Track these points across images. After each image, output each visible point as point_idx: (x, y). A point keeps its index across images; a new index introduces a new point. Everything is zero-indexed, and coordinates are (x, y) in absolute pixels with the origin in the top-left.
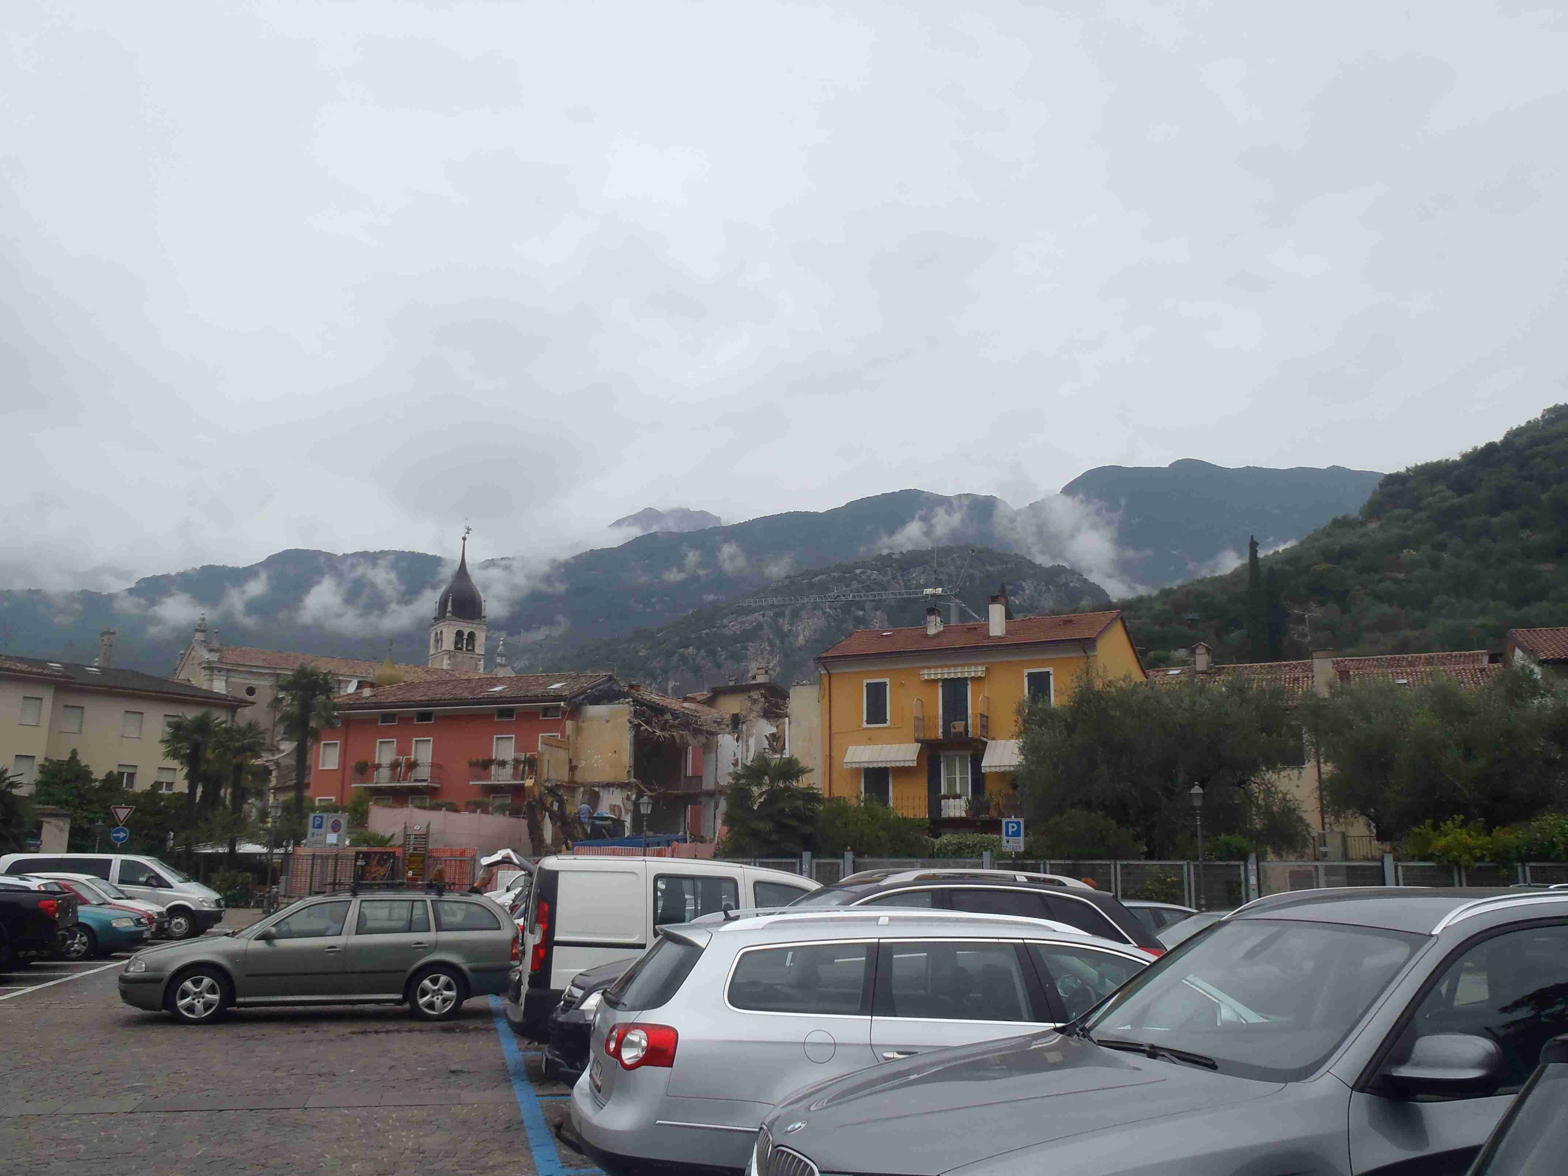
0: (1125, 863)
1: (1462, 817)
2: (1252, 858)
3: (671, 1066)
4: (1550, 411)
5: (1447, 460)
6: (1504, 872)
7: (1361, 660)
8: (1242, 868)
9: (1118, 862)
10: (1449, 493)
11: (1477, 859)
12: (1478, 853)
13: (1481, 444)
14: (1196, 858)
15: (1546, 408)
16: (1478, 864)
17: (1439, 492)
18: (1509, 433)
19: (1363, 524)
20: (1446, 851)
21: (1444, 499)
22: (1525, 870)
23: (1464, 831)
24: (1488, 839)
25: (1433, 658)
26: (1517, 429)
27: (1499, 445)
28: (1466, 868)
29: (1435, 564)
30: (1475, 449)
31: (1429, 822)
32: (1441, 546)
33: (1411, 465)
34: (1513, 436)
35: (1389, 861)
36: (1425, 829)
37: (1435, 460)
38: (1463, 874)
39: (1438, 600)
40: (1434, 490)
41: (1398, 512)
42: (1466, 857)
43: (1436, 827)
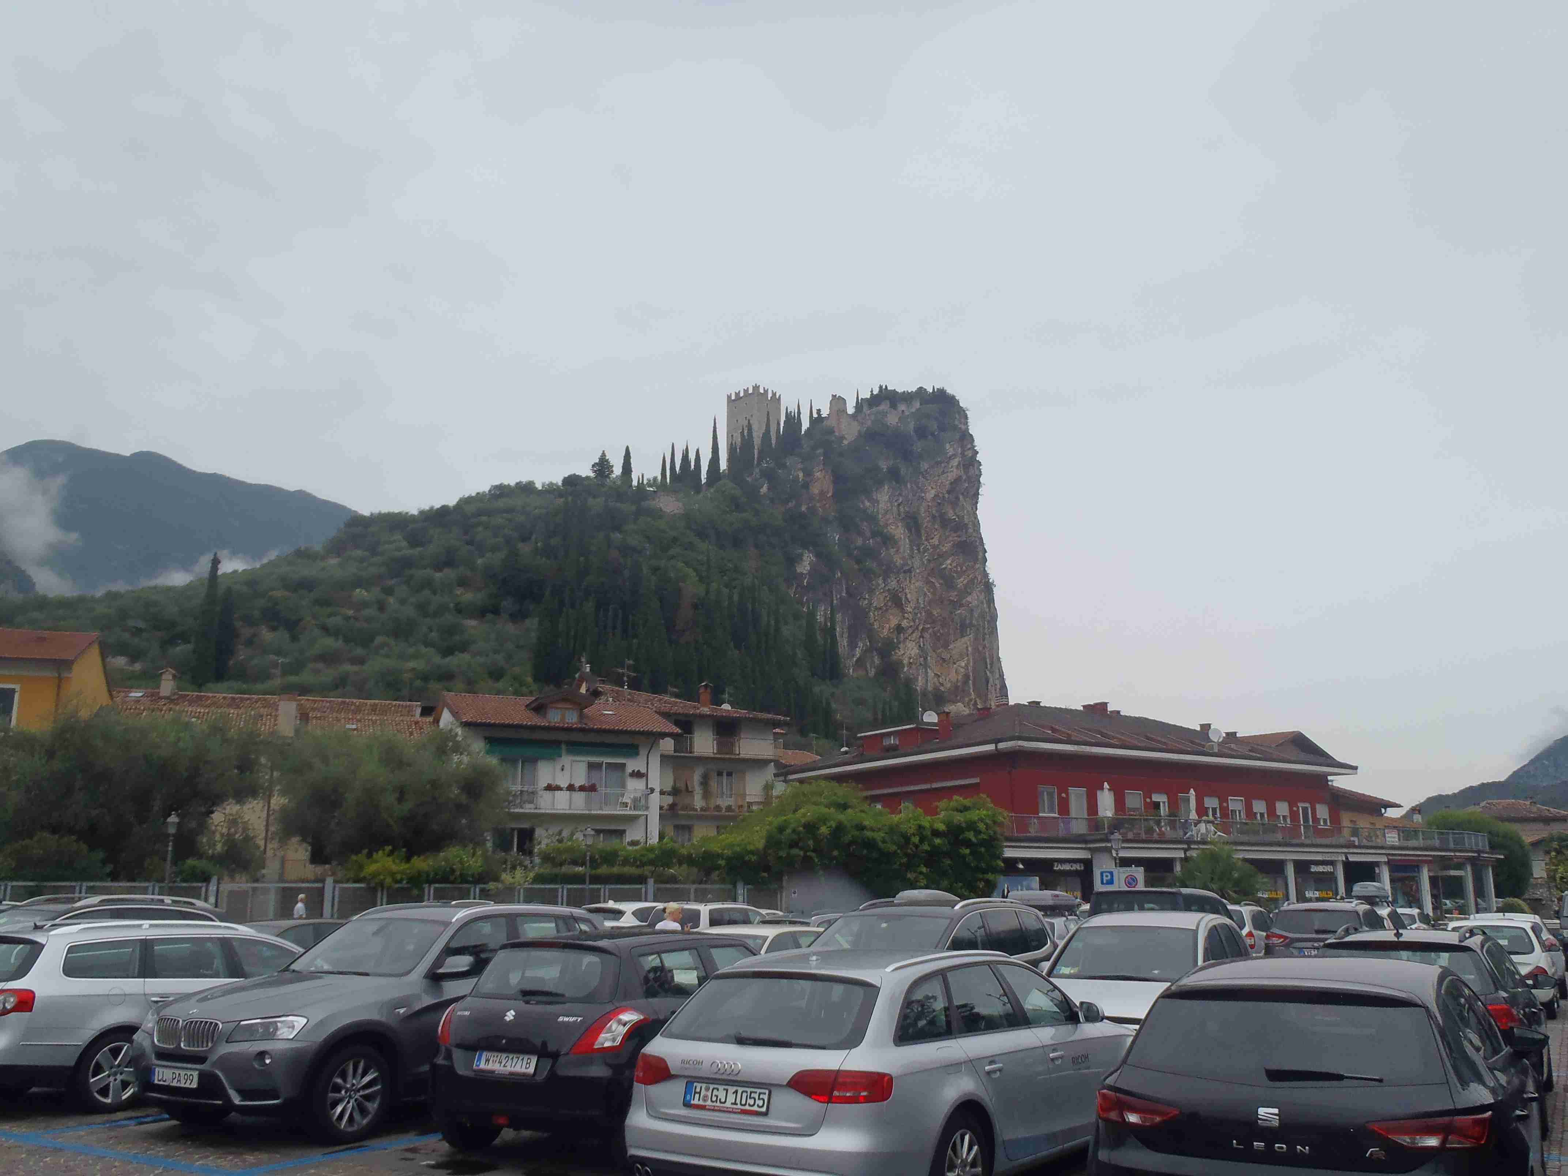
0: (92, 884)
1: (390, 847)
2: (214, 880)
3: (31, 1011)
4: (496, 487)
5: (407, 513)
6: (415, 892)
7: (316, 701)
8: (204, 890)
9: (85, 884)
10: (404, 544)
11: (397, 882)
12: (399, 877)
13: (437, 506)
14: (162, 880)
15: (494, 484)
16: (397, 886)
17: (395, 541)
18: (461, 500)
19: (323, 558)
20: (374, 875)
21: (399, 549)
22: (430, 890)
23: (390, 859)
24: (407, 866)
25: (377, 705)
26: (469, 497)
27: (452, 509)
28: (389, 888)
29: (382, 607)
30: (432, 508)
31: (365, 851)
32: (389, 591)
33: (376, 511)
34: (465, 502)
35: (329, 881)
36: (361, 857)
37: (396, 511)
38: (385, 893)
39: (379, 640)
40: (392, 539)
41: (359, 553)
42: (388, 880)
43: (369, 855)
